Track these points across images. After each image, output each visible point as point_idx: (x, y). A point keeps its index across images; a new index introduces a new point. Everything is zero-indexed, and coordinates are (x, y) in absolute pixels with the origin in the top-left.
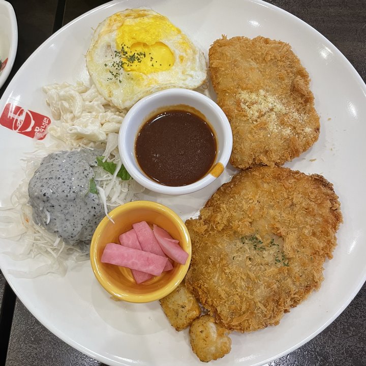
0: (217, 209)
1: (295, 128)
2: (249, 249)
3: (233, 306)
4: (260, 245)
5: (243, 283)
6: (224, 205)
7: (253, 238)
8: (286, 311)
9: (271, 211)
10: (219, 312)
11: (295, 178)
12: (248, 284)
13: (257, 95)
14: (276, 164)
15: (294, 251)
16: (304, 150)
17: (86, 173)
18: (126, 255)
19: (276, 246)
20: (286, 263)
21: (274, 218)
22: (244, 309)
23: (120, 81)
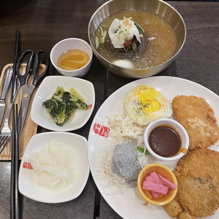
0: (183, 166)
1: (211, 133)
2: (198, 183)
3: (195, 207)
4: (203, 182)
5: (198, 198)
6: (186, 165)
7: (199, 179)
8: (216, 209)
9: (206, 167)
10: (190, 209)
11: (214, 154)
12: (200, 198)
13: (194, 120)
14: (205, 147)
15: (217, 184)
16: (216, 142)
17: (133, 152)
18: (152, 186)
19: (209, 182)
20: (214, 189)
21: (207, 170)
22: (200, 208)
23: (141, 115)
